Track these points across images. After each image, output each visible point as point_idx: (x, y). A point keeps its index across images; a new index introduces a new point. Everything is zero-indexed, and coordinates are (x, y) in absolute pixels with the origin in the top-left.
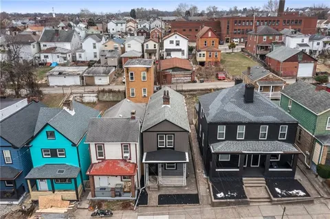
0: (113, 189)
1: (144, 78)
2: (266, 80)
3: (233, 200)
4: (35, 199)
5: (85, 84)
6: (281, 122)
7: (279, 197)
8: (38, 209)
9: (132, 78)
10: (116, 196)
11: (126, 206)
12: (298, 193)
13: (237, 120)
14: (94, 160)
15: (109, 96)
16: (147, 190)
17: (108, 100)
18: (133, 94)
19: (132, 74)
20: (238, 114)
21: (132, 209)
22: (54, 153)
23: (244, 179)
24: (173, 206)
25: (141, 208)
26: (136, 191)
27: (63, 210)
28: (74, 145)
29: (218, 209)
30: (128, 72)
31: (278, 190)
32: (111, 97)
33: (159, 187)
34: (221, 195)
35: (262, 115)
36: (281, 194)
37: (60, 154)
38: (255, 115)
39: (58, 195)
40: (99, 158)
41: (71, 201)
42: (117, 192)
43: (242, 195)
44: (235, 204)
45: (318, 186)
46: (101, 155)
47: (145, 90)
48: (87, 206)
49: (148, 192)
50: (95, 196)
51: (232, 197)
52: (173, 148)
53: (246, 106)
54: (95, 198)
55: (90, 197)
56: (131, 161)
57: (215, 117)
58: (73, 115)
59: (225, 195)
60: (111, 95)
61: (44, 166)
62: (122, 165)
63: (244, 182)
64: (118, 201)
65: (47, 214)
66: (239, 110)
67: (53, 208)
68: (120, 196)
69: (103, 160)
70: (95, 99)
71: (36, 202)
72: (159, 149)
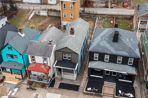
0: (38, 77)
1: (71, 8)
2: (146, 16)
3: (94, 93)
4: (4, 76)
5: (42, 3)
6: (129, 56)
7: (118, 96)
8: (5, 81)
9: (65, 7)
10: (39, 80)
11: (43, 86)
12: (129, 95)
13: (105, 51)
14: (30, 62)
15: (54, 13)
16: (56, 79)
17: (53, 15)
18: (65, 16)
19: (64, 5)
20: (107, 48)
21: (46, 88)
22: (12, 56)
23: (105, 82)
24: (65, 91)
25: (50, 88)
26: (50, 79)
27: (15, 83)
28: (20, 54)
29: (86, 96)
30: (62, 4)
31: (120, 92)
32: (55, 14)
33: (62, 79)
34: (89, 89)
35: (120, 50)
36: (120, 94)
37: (15, 57)
38: (116, 50)
39: (14, 76)
40: (33, 61)
41: (19, 79)
42: (40, 79)
43: (100, 91)
44: (95, 95)
45: (143, 93)
46: (33, 60)
47: (72, 14)
48: (26, 83)
49: (56, 80)
50: (30, 79)
51: (95, 91)
52: (71, 61)
53: (113, 43)
54: (30, 80)
55: (28, 79)
56: (48, 65)
57: (93, 48)
58: (23, 36)
59: (91, 89)
60: (55, 13)
61: (8, 61)
62: (43, 67)
63: (104, 84)
64: (40, 83)
65: (8, 84)
66: (108, 46)
67: (12, 81)
68: (42, 80)
69: (35, 63)
70: (46, 14)
71: (4, 77)
72: (63, 60)
